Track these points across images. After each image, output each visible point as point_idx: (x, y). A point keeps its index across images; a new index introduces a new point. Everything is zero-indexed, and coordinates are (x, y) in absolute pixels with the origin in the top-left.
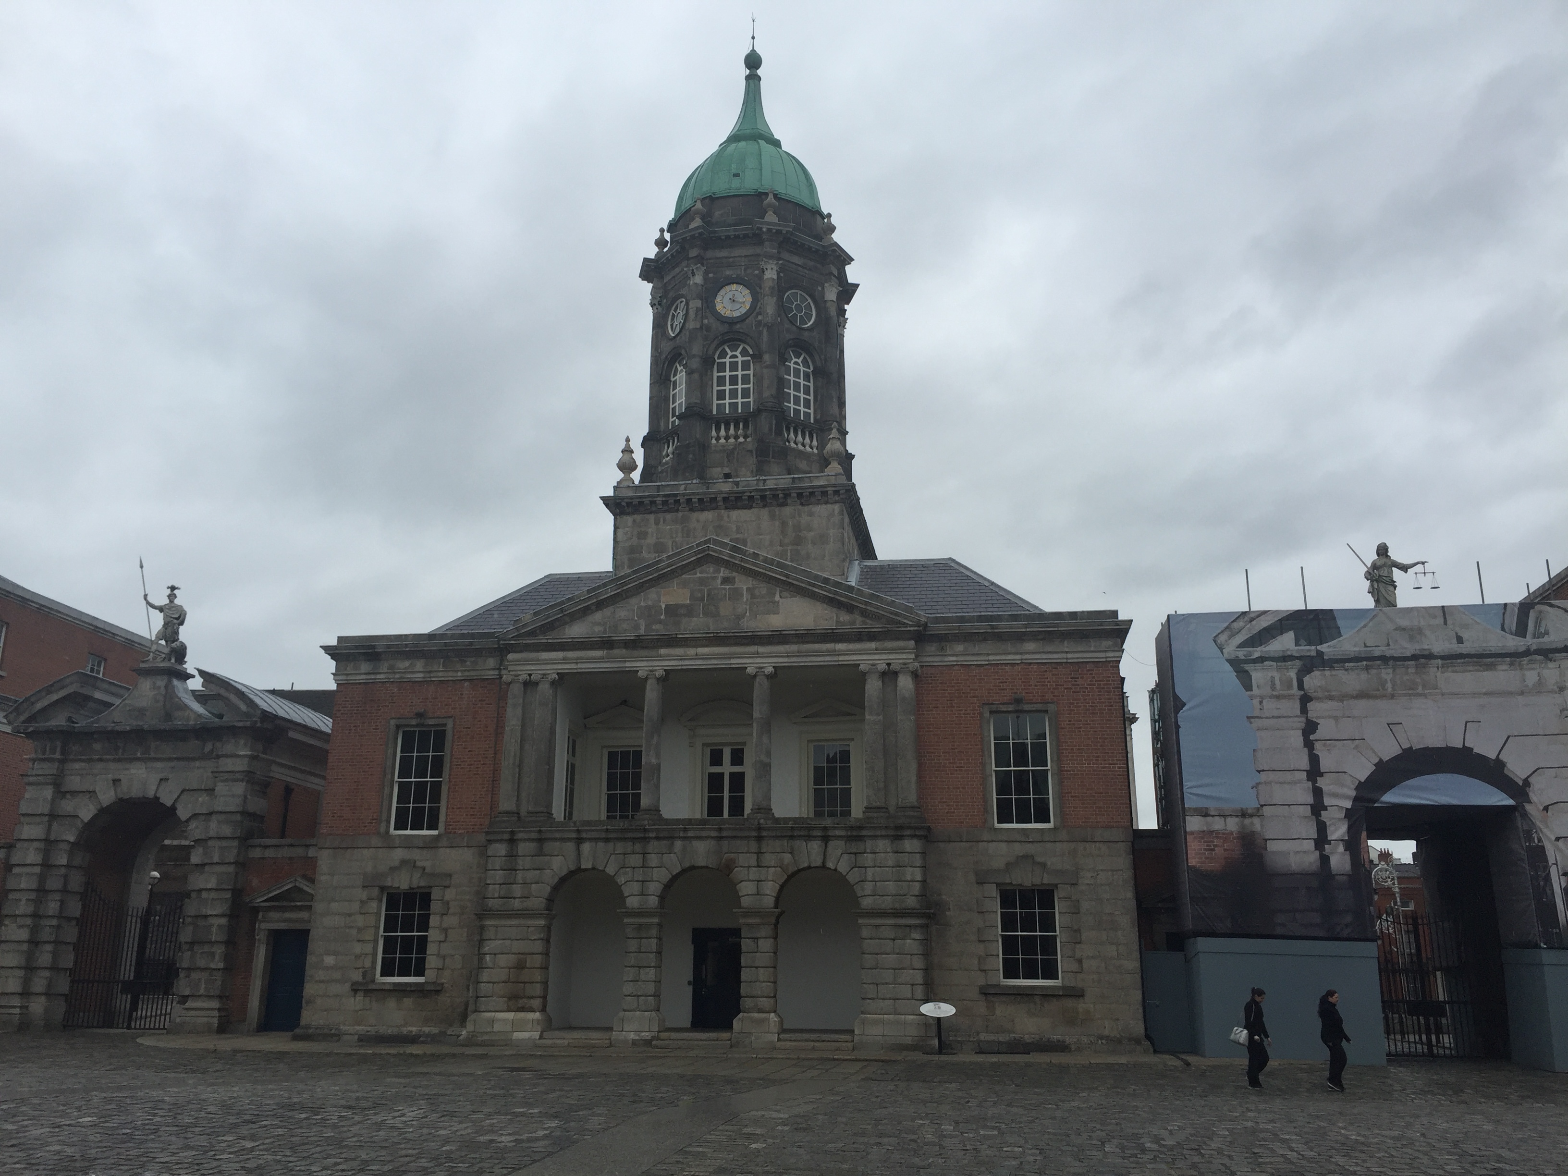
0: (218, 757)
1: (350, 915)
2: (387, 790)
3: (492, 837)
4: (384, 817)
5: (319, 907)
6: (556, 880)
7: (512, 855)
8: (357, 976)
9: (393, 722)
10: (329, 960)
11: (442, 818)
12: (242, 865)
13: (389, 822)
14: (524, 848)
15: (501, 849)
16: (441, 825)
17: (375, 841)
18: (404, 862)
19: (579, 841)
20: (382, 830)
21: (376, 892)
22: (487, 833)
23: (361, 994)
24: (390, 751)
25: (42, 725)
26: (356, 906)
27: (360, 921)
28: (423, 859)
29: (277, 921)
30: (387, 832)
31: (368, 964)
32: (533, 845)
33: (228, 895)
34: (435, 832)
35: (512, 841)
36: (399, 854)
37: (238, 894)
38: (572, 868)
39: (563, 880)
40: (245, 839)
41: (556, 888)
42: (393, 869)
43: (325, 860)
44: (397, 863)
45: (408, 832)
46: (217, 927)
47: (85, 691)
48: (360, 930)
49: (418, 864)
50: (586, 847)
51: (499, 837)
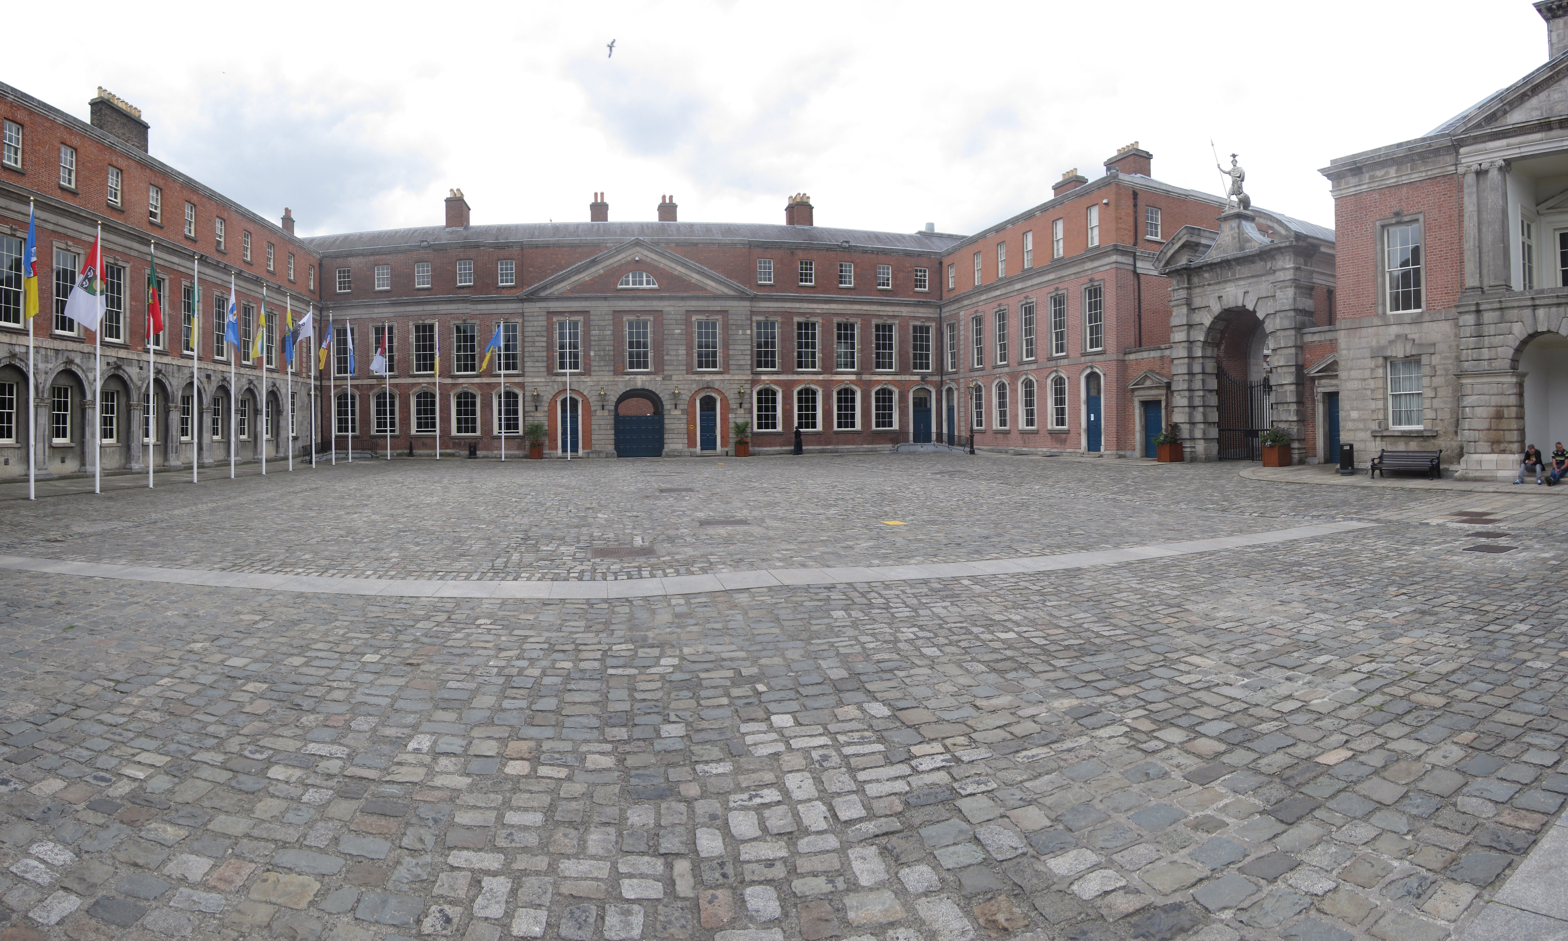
0: (1275, 271)
1: (1365, 380)
2: (1380, 280)
3: (1461, 310)
4: (1380, 302)
5: (1343, 374)
6: (1518, 343)
7: (1478, 324)
8: (1374, 426)
9: (1378, 223)
10: (1354, 414)
11: (1423, 298)
12: (1300, 348)
13: (1384, 305)
14: (1488, 317)
15: (1470, 319)
16: (1423, 304)
17: (1376, 321)
18: (1398, 336)
19: (1535, 307)
20: (1380, 312)
21: (1380, 361)
22: (1457, 306)
23: (1378, 439)
24: (1379, 247)
25: (1172, 267)
26: (1367, 373)
27: (1372, 384)
28: (1412, 332)
29: (1324, 387)
30: (1384, 313)
31: (1381, 417)
32: (1497, 313)
33: (1293, 369)
34: (1419, 310)
35: (1478, 311)
36: (1394, 330)
37: (1300, 369)
38: (1531, 331)
39: (1524, 343)
40: (1299, 329)
41: (1519, 350)
42: (1391, 342)
43: (1342, 338)
44: (1393, 337)
45: (1401, 312)
46: (1290, 393)
47: (1194, 239)
48: (1372, 390)
49: (1409, 337)
50: (1541, 312)
51: (1467, 309)
